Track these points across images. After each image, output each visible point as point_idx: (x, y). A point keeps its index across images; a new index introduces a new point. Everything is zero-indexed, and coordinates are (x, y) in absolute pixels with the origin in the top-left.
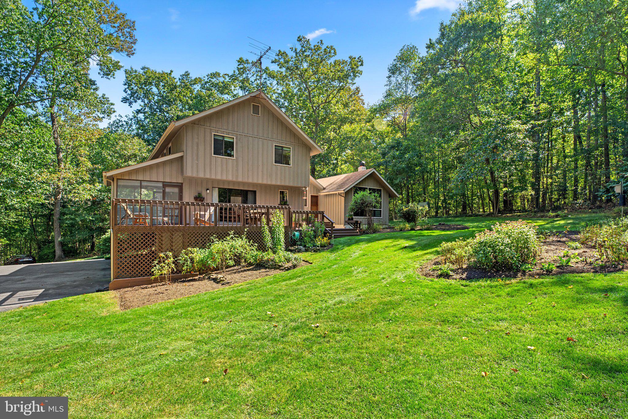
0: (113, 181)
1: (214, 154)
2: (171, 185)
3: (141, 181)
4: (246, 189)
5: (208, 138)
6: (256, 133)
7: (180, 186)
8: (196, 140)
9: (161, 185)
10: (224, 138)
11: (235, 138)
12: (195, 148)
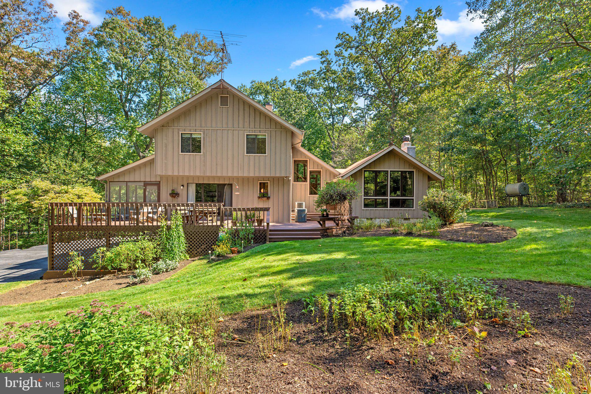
0: (107, 184)
1: (182, 152)
2: (151, 184)
3: (127, 182)
4: (221, 182)
5: (176, 138)
6: (224, 126)
7: (158, 184)
8: (164, 141)
9: (142, 184)
10: (191, 136)
11: (202, 133)
12: (164, 148)
